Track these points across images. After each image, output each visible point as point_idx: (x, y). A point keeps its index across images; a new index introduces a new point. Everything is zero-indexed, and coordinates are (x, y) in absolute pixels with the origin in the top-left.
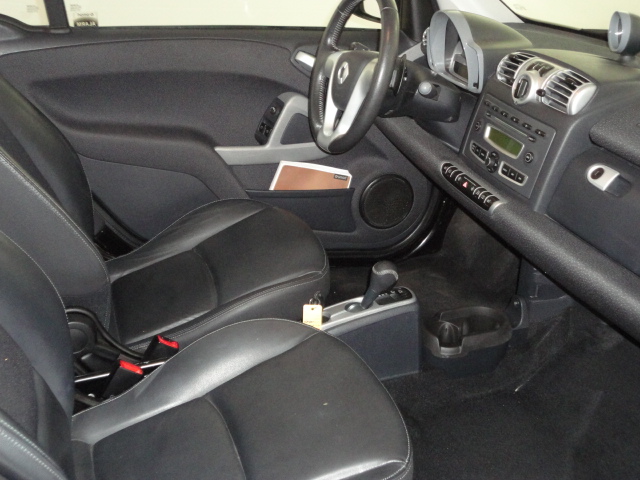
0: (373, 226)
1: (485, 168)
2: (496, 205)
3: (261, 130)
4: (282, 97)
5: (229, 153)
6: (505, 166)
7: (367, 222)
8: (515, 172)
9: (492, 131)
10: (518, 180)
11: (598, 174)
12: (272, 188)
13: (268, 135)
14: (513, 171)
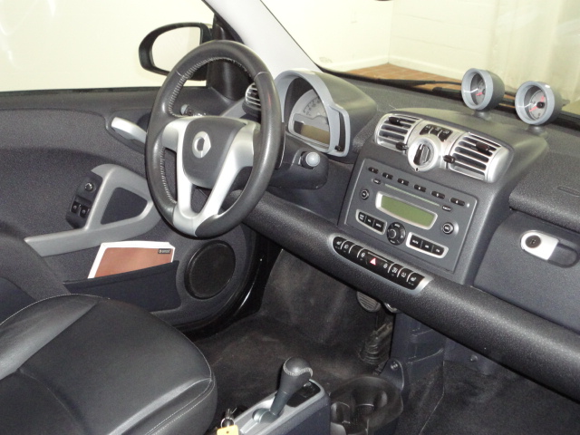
0: (196, 297)
1: (386, 240)
2: (423, 284)
3: (74, 211)
4: (97, 170)
5: (42, 243)
6: (413, 238)
7: (192, 294)
8: (430, 245)
9: (384, 199)
10: (435, 252)
11: (534, 242)
12: (92, 275)
13: (85, 216)
14: (426, 243)
